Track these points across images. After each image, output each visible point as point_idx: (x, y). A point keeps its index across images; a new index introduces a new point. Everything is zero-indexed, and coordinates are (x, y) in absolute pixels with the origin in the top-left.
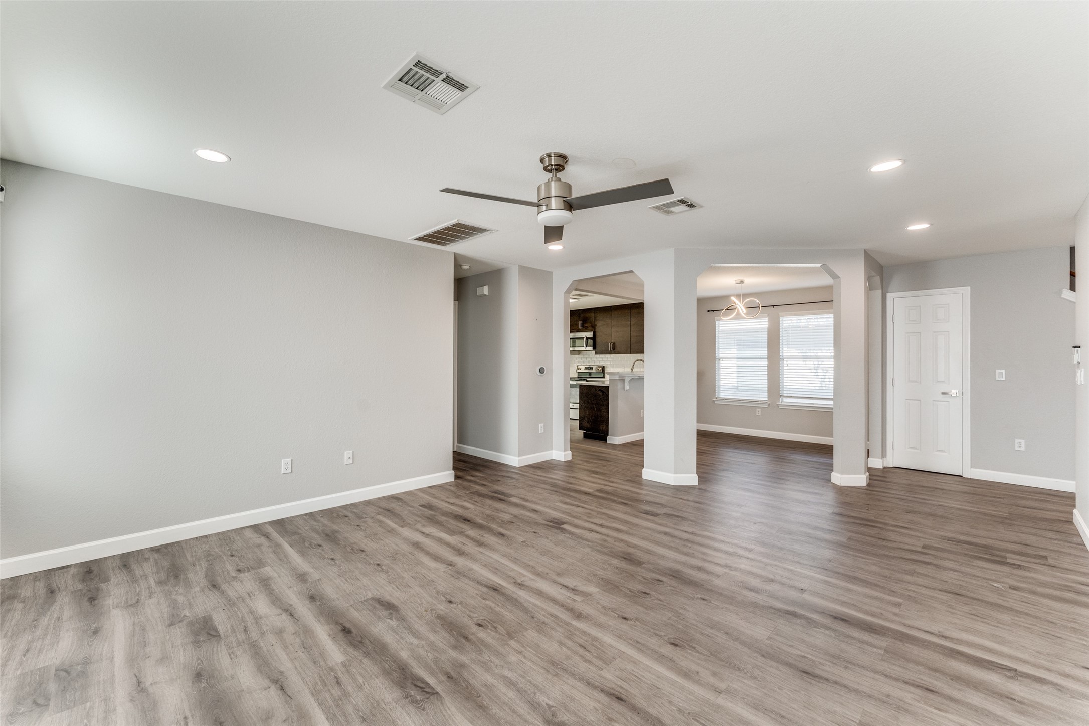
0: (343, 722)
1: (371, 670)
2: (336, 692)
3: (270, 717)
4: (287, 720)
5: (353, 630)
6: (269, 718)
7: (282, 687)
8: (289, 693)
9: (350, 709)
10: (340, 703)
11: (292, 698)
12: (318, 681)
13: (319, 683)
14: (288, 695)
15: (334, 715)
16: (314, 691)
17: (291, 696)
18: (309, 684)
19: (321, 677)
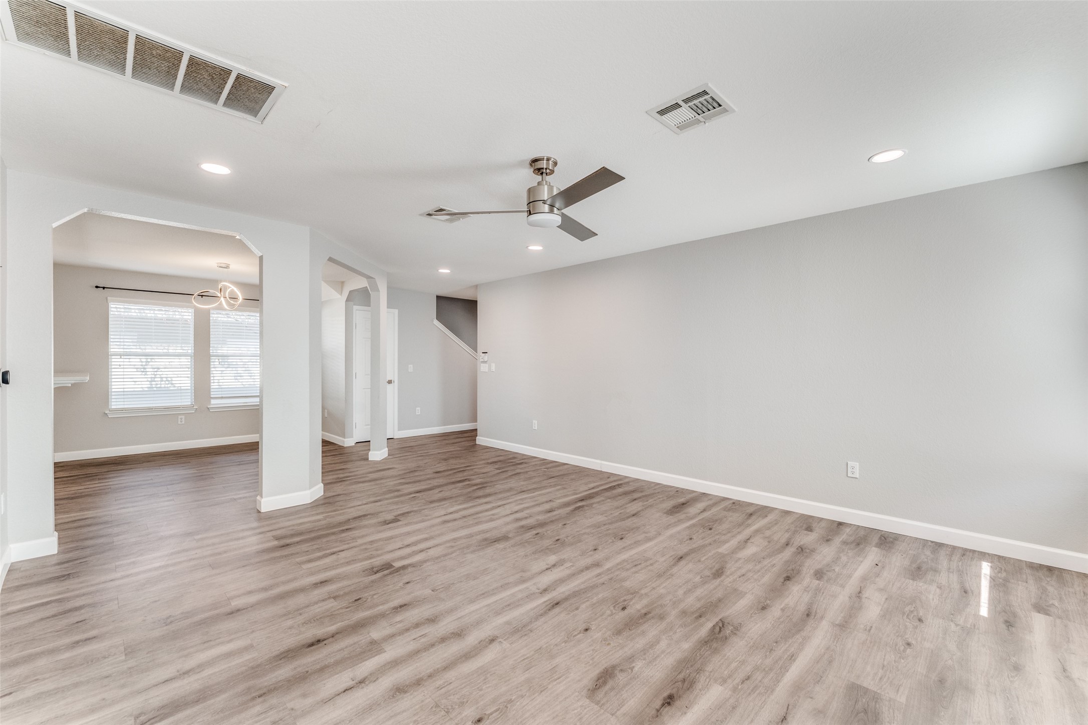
0: (782, 661)
1: (719, 661)
2: (758, 676)
3: (817, 711)
4: (809, 697)
5: (666, 694)
6: (819, 711)
7: (782, 721)
8: (785, 710)
9: (768, 661)
10: (767, 669)
11: (787, 704)
12: (755, 694)
13: (758, 692)
14: (787, 710)
15: (781, 668)
16: (769, 692)
17: (786, 707)
18: (763, 699)
19: (750, 694)
